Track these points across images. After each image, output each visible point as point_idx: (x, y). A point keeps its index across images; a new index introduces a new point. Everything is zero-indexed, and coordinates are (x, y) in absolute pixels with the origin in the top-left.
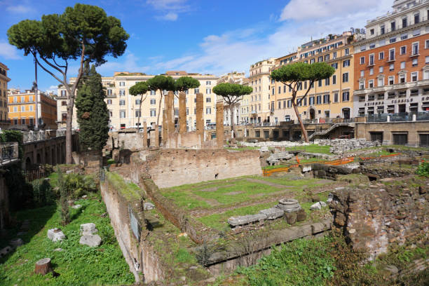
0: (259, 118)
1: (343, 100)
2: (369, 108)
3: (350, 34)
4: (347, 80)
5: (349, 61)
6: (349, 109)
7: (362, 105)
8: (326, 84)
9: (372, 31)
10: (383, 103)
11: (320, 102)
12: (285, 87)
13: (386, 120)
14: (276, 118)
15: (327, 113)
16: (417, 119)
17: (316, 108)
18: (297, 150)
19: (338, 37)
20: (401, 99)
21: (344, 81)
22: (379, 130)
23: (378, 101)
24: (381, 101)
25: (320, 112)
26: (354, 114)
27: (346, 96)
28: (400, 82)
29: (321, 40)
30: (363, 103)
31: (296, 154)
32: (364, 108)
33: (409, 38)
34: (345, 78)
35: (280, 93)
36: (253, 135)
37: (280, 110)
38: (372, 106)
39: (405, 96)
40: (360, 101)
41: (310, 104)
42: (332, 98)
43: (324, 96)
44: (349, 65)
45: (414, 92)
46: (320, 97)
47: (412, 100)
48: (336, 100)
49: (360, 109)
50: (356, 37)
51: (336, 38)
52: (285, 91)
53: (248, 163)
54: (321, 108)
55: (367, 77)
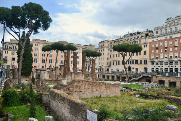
0: (103, 69)
1: (144, 64)
2: (156, 68)
3: (146, 32)
4: (146, 54)
5: (147, 45)
6: (147, 68)
7: (153, 67)
8: (136, 55)
9: (157, 32)
10: (163, 67)
11: (133, 64)
12: (119, 54)
13: (166, 75)
14: (112, 70)
15: (137, 69)
16: (180, 76)
17: (132, 66)
18: (127, 86)
19: (141, 33)
20: (171, 65)
21: (144, 54)
22: (163, 80)
23: (160, 66)
24: (162, 66)
25: (133, 68)
26: (149, 71)
27: (146, 62)
28: (170, 57)
29: (133, 34)
30: (154, 66)
31: (127, 88)
32: (154, 68)
33: (173, 37)
34: (145, 53)
35: (114, 57)
36: (101, 77)
37: (114, 66)
38: (158, 67)
39: (172, 64)
40: (152, 65)
41: (129, 64)
42: (139, 62)
43: (135, 61)
44: (147, 47)
45: (176, 63)
46: (134, 61)
47: (176, 66)
48: (141, 63)
49: (152, 68)
50: (149, 34)
51: (140, 33)
52: (116, 57)
53: (115, 90)
54: (134, 66)
55: (155, 54)
